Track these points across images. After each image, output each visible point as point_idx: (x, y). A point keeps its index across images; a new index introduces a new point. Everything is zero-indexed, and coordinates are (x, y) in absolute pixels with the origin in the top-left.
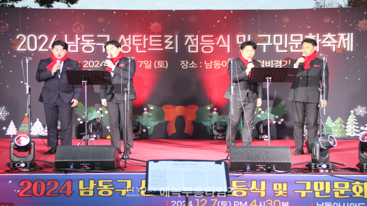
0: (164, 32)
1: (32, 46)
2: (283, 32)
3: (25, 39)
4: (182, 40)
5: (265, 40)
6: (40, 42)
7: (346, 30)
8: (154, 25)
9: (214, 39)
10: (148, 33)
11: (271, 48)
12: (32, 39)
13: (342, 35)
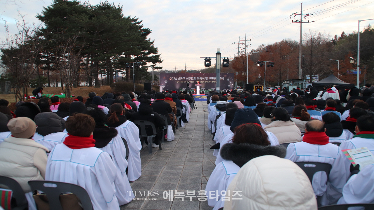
0: (194, 77)
1: (173, 79)
2: (213, 77)
3: (171, 78)
4: (197, 78)
5: (210, 78)
6: (174, 79)
7: (223, 77)
8: (192, 76)
9: (202, 78)
10: (191, 77)
11: (211, 79)
12: (173, 78)
13: (222, 77)
